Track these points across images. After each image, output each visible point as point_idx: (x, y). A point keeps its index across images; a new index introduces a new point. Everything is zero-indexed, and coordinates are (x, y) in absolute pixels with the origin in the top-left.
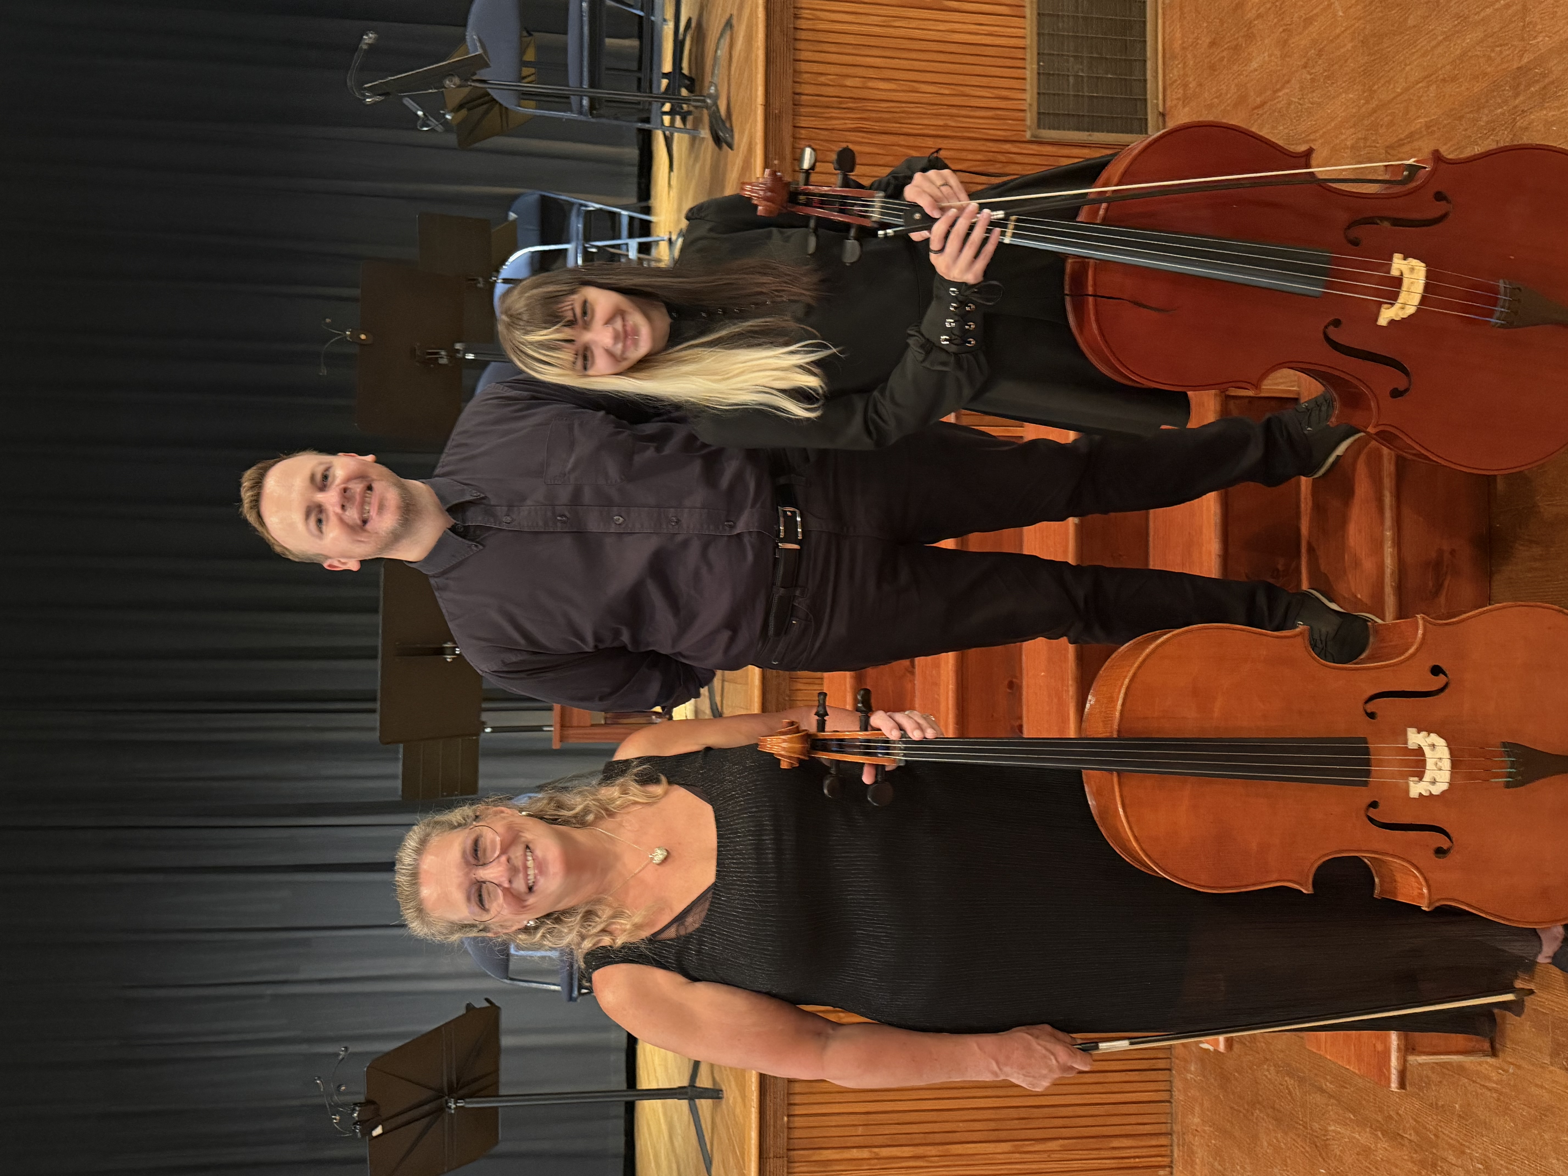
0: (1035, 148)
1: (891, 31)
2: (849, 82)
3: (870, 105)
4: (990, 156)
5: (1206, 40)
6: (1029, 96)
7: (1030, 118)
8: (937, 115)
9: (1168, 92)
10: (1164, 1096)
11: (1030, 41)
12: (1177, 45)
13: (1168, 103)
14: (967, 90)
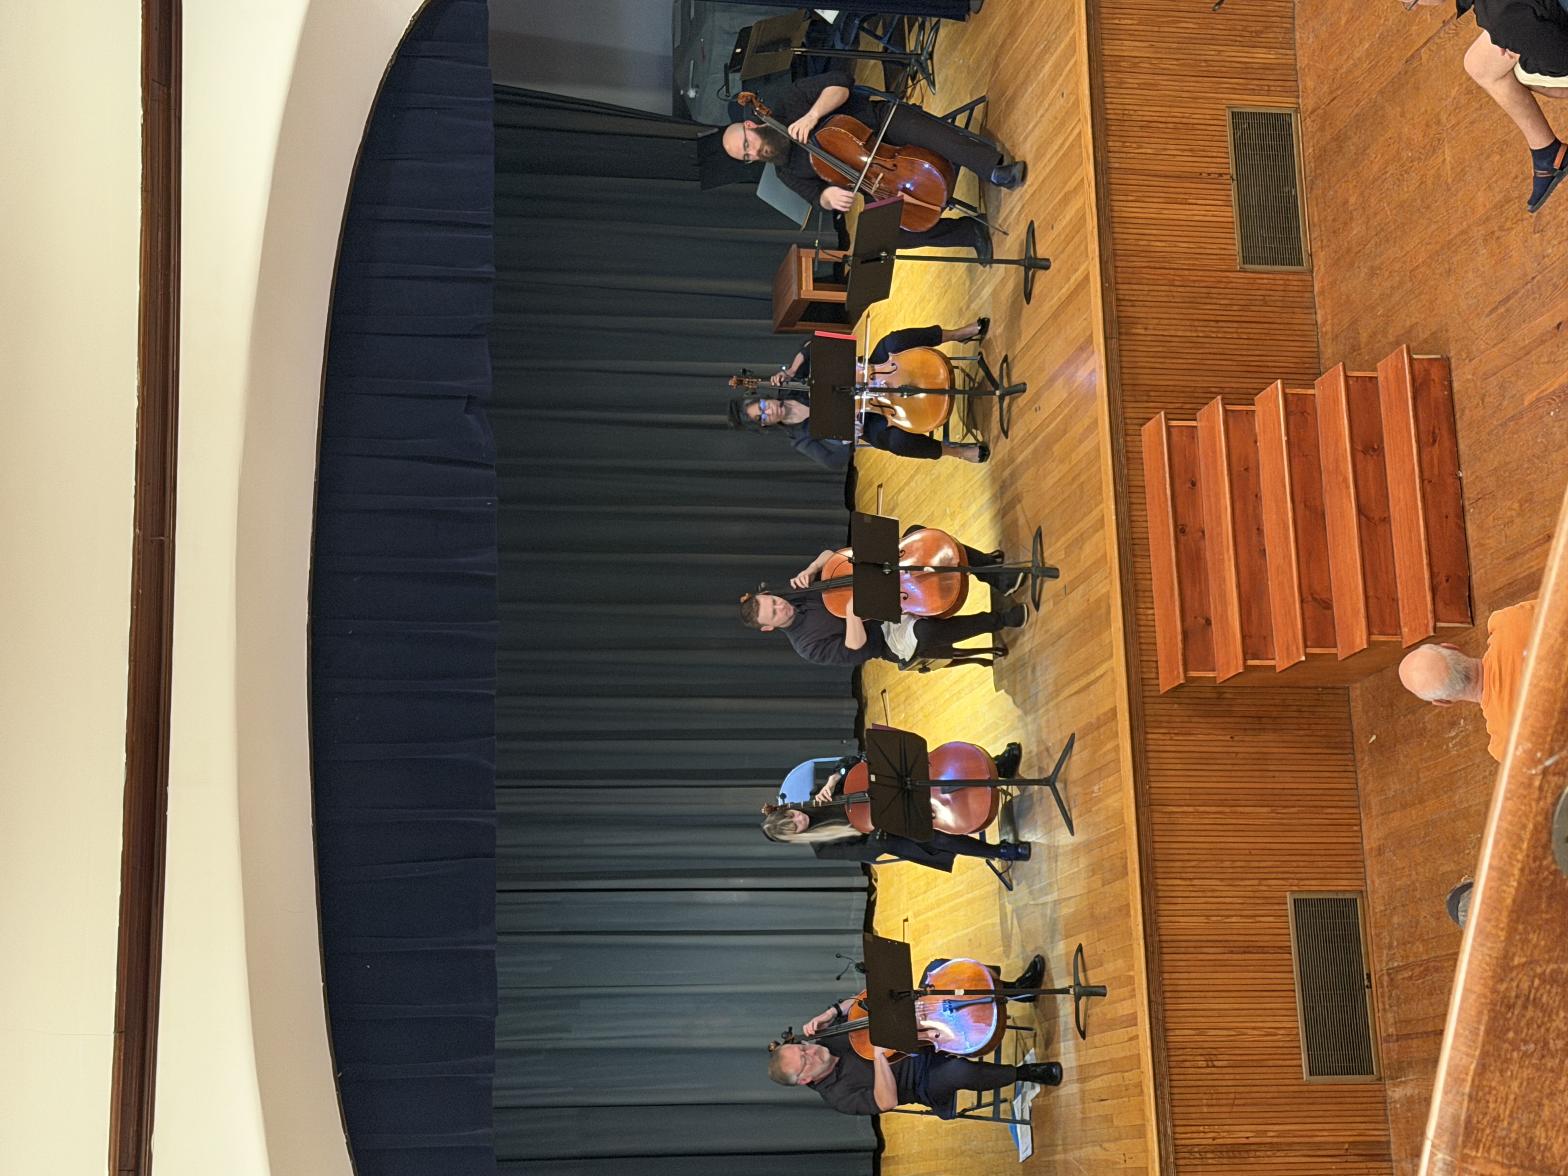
0: (1242, 274)
1: (1161, 216)
2: (1141, 243)
3: (1153, 254)
4: (1220, 279)
5: (1330, 218)
6: (1238, 247)
7: (1239, 259)
8: (1189, 259)
9: (1313, 243)
10: (1354, 786)
11: (1236, 219)
12: (1316, 219)
13: (1313, 250)
14: (1204, 245)
